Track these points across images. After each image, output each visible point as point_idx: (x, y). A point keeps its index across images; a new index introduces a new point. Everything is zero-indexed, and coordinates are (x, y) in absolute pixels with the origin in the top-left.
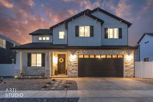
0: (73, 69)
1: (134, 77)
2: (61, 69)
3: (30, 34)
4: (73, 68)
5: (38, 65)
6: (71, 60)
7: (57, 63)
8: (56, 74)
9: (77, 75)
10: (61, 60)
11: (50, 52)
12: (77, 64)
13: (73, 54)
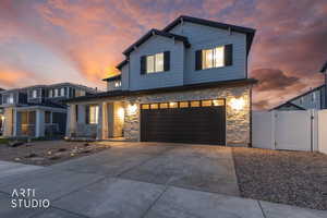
0: (132, 129)
1: (250, 145)
4: (131, 126)
12: (138, 121)
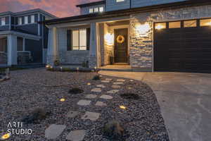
0: (142, 55)
2: (120, 54)
3: (77, 6)
4: (141, 51)
5: (81, 49)
6: (138, 36)
7: (113, 44)
8: (111, 64)
9: (151, 65)
10: (121, 39)
11: (97, 24)
12: (152, 44)
13: (142, 23)
